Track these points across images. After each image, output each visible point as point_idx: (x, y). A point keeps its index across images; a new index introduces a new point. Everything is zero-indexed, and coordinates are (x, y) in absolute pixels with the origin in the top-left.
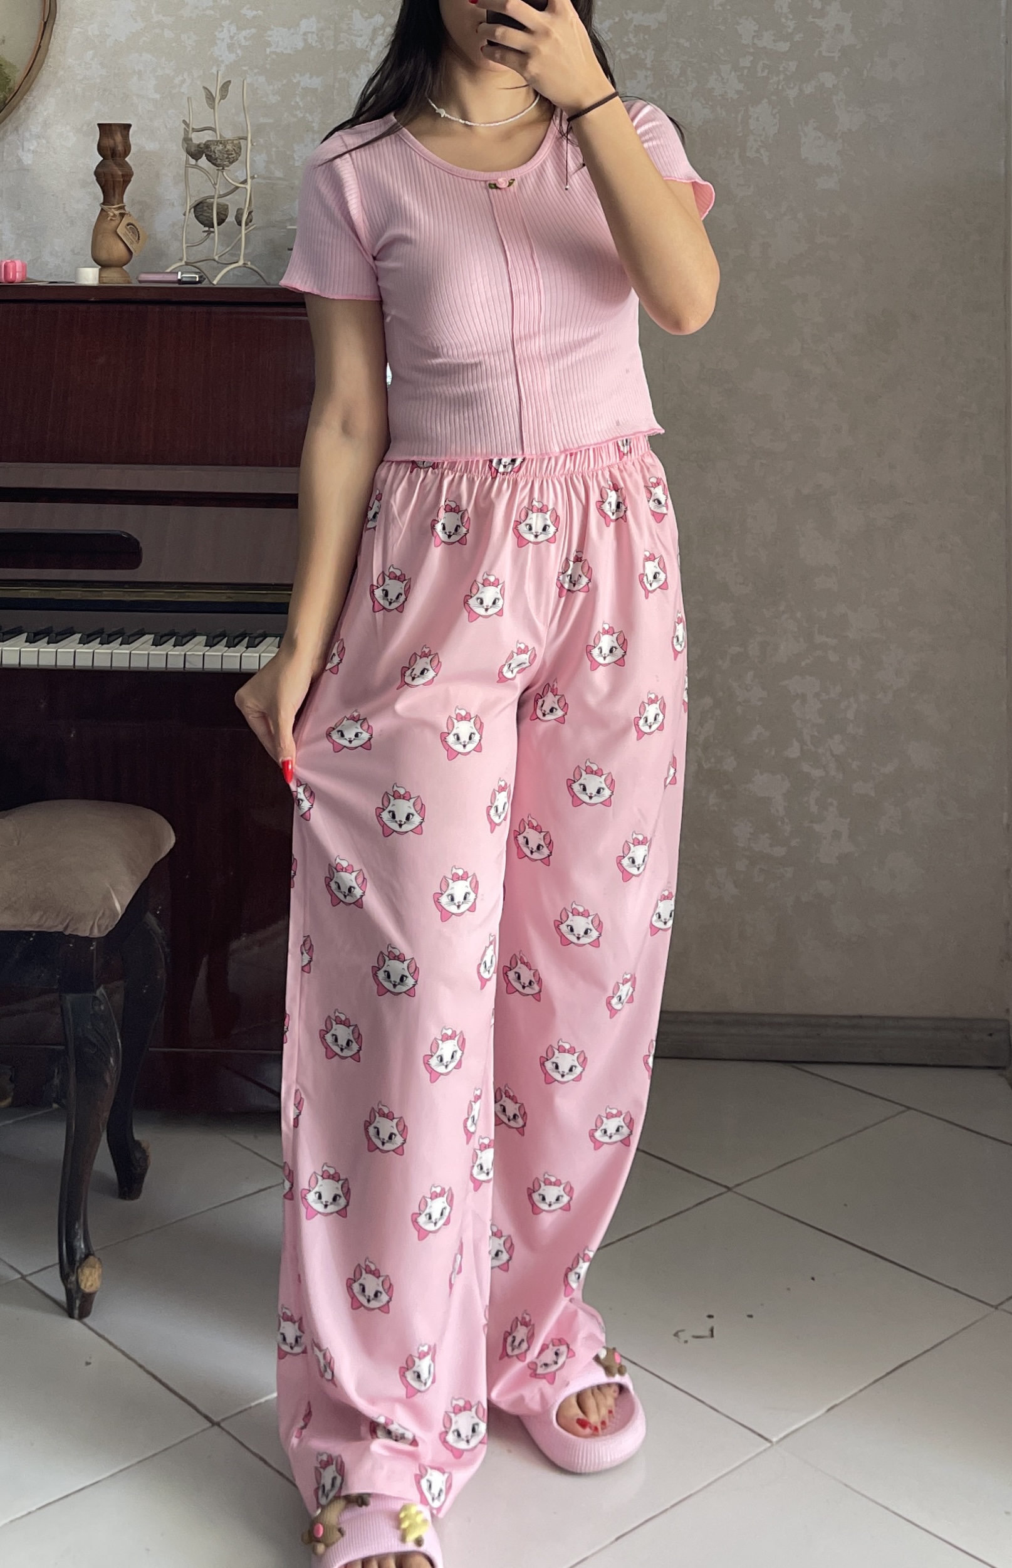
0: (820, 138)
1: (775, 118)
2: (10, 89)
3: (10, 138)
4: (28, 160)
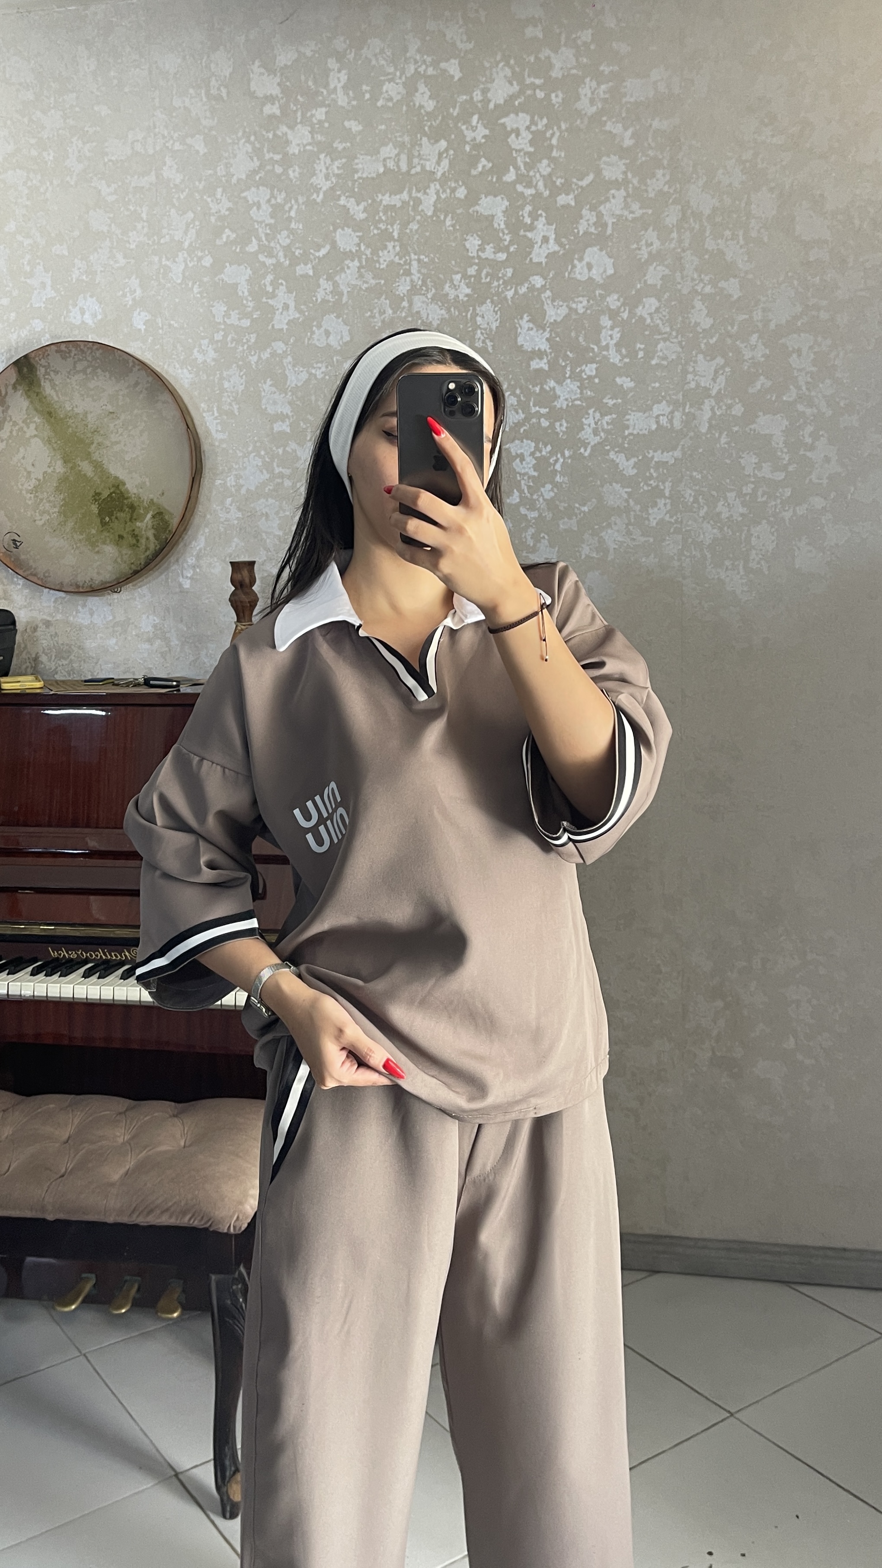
0: (811, 551)
1: (773, 535)
2: (169, 531)
3: (173, 568)
4: (187, 584)
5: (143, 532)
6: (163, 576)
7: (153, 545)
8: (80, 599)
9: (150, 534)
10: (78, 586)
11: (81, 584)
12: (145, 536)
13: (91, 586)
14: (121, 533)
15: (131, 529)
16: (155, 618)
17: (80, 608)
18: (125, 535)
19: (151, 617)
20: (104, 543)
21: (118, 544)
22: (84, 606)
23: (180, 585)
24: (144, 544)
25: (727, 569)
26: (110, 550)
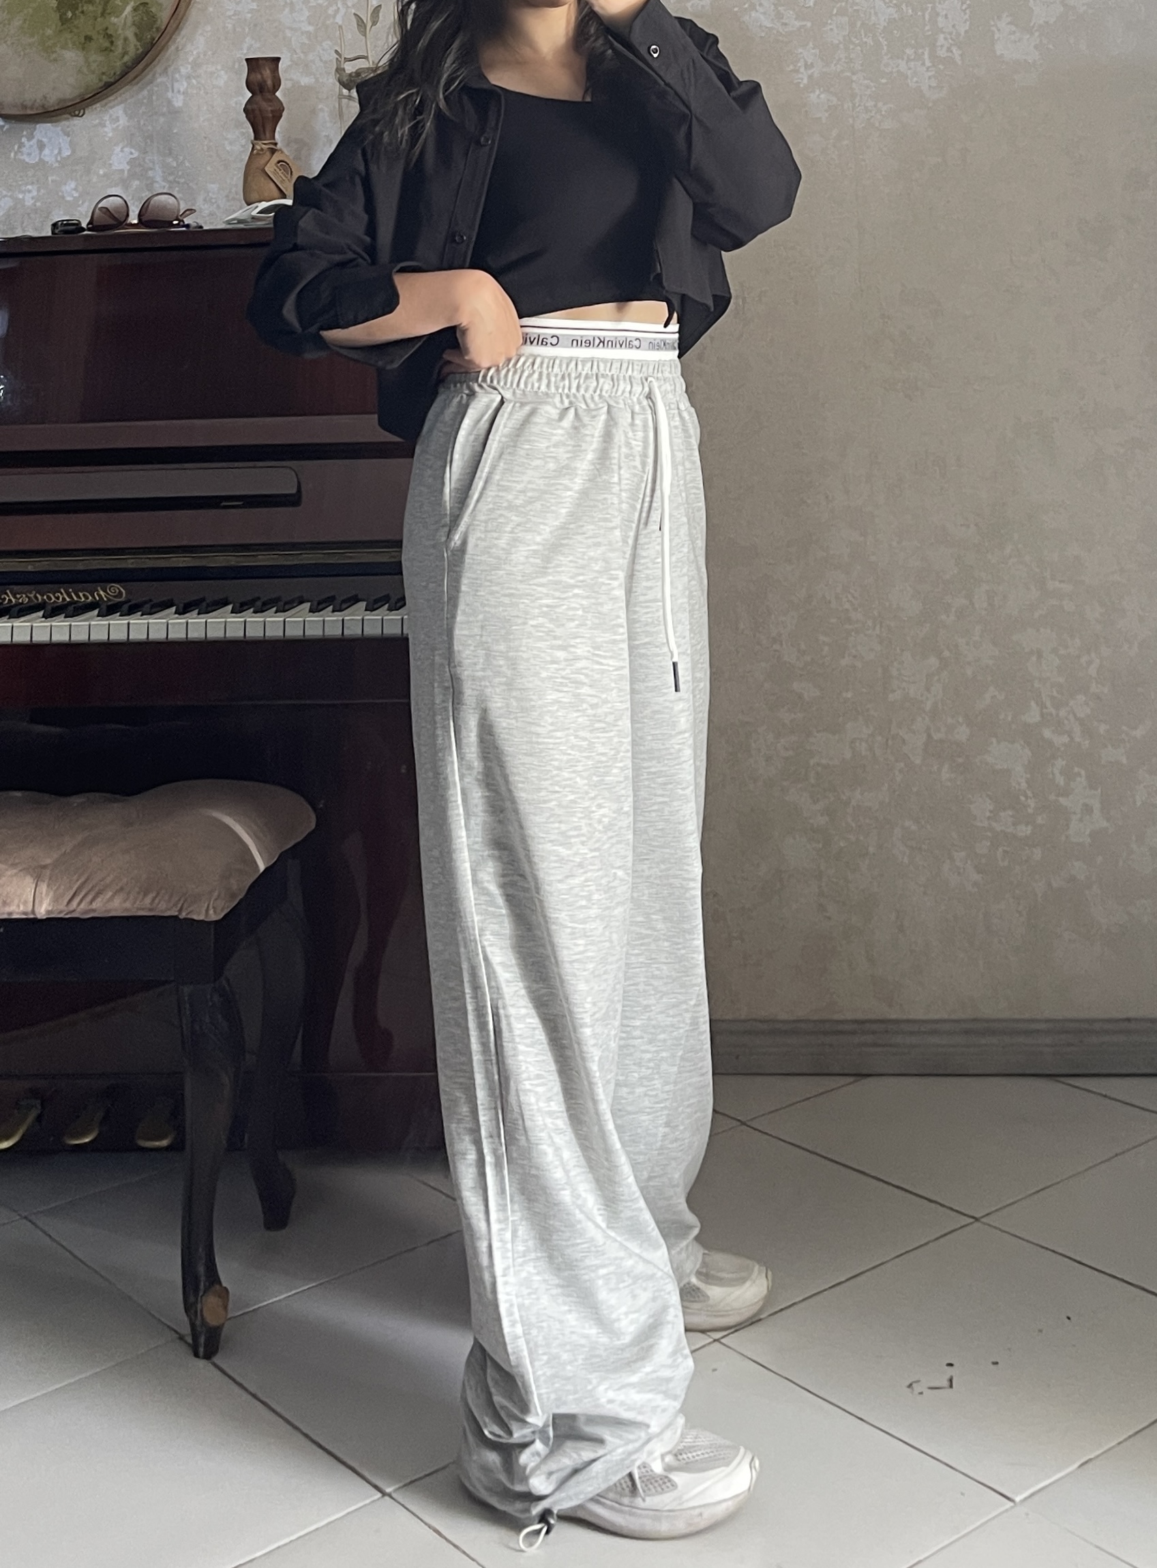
2: (158, 29)
3: (159, 80)
4: (178, 102)
5: (120, 31)
6: (145, 92)
7: (134, 47)
8: (26, 128)
9: (130, 33)
10: (24, 107)
11: (29, 104)
12: (122, 37)
13: (43, 106)
14: (89, 33)
15: (104, 26)
16: (133, 151)
17: (24, 140)
18: (95, 37)
19: (127, 150)
20: (63, 48)
21: (83, 49)
22: (30, 137)
23: (169, 102)
24: (120, 47)
25: (909, 60)
26: (71, 56)
